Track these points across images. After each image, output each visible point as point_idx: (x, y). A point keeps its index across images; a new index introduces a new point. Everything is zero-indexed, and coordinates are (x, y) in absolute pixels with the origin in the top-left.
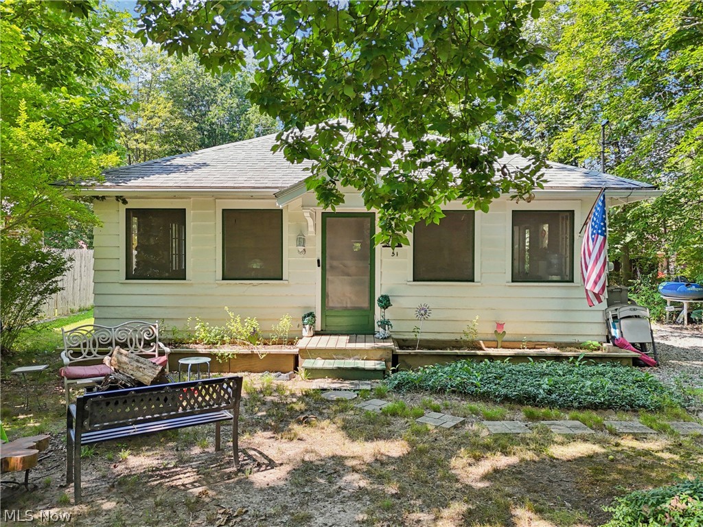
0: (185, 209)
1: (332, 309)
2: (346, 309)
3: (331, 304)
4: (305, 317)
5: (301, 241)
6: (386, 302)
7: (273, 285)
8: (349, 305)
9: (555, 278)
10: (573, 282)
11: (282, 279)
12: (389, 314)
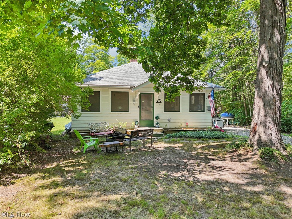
0: (100, 91)
1: (142, 120)
2: (146, 120)
3: (142, 119)
4: (136, 122)
5: (134, 101)
6: (157, 118)
7: (126, 113)
8: (147, 119)
9: (200, 111)
10: (204, 112)
11: (128, 112)
12: (158, 121)
